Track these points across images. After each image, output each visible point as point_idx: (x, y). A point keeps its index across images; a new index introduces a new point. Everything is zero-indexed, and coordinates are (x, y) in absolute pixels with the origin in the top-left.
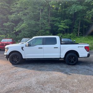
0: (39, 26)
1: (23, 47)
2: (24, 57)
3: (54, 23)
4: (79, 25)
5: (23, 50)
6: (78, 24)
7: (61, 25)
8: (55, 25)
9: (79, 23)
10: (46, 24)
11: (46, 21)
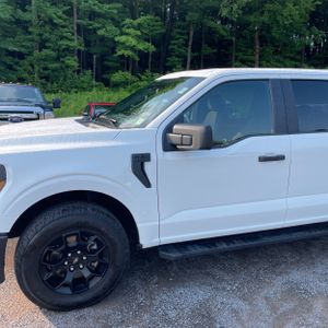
0: (30, 29)
1: (146, 157)
2: (147, 240)
3: (96, 25)
4: (190, 43)
5: (147, 184)
6: (186, 37)
7: (127, 34)
8: (100, 32)
9: (188, 34)
10: (64, 27)
11: (60, 13)
